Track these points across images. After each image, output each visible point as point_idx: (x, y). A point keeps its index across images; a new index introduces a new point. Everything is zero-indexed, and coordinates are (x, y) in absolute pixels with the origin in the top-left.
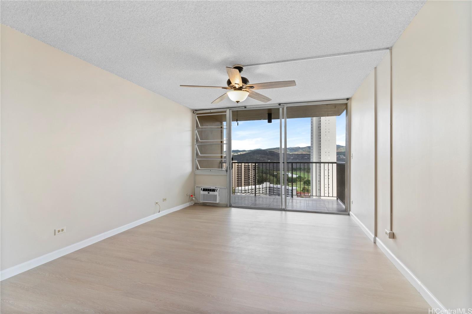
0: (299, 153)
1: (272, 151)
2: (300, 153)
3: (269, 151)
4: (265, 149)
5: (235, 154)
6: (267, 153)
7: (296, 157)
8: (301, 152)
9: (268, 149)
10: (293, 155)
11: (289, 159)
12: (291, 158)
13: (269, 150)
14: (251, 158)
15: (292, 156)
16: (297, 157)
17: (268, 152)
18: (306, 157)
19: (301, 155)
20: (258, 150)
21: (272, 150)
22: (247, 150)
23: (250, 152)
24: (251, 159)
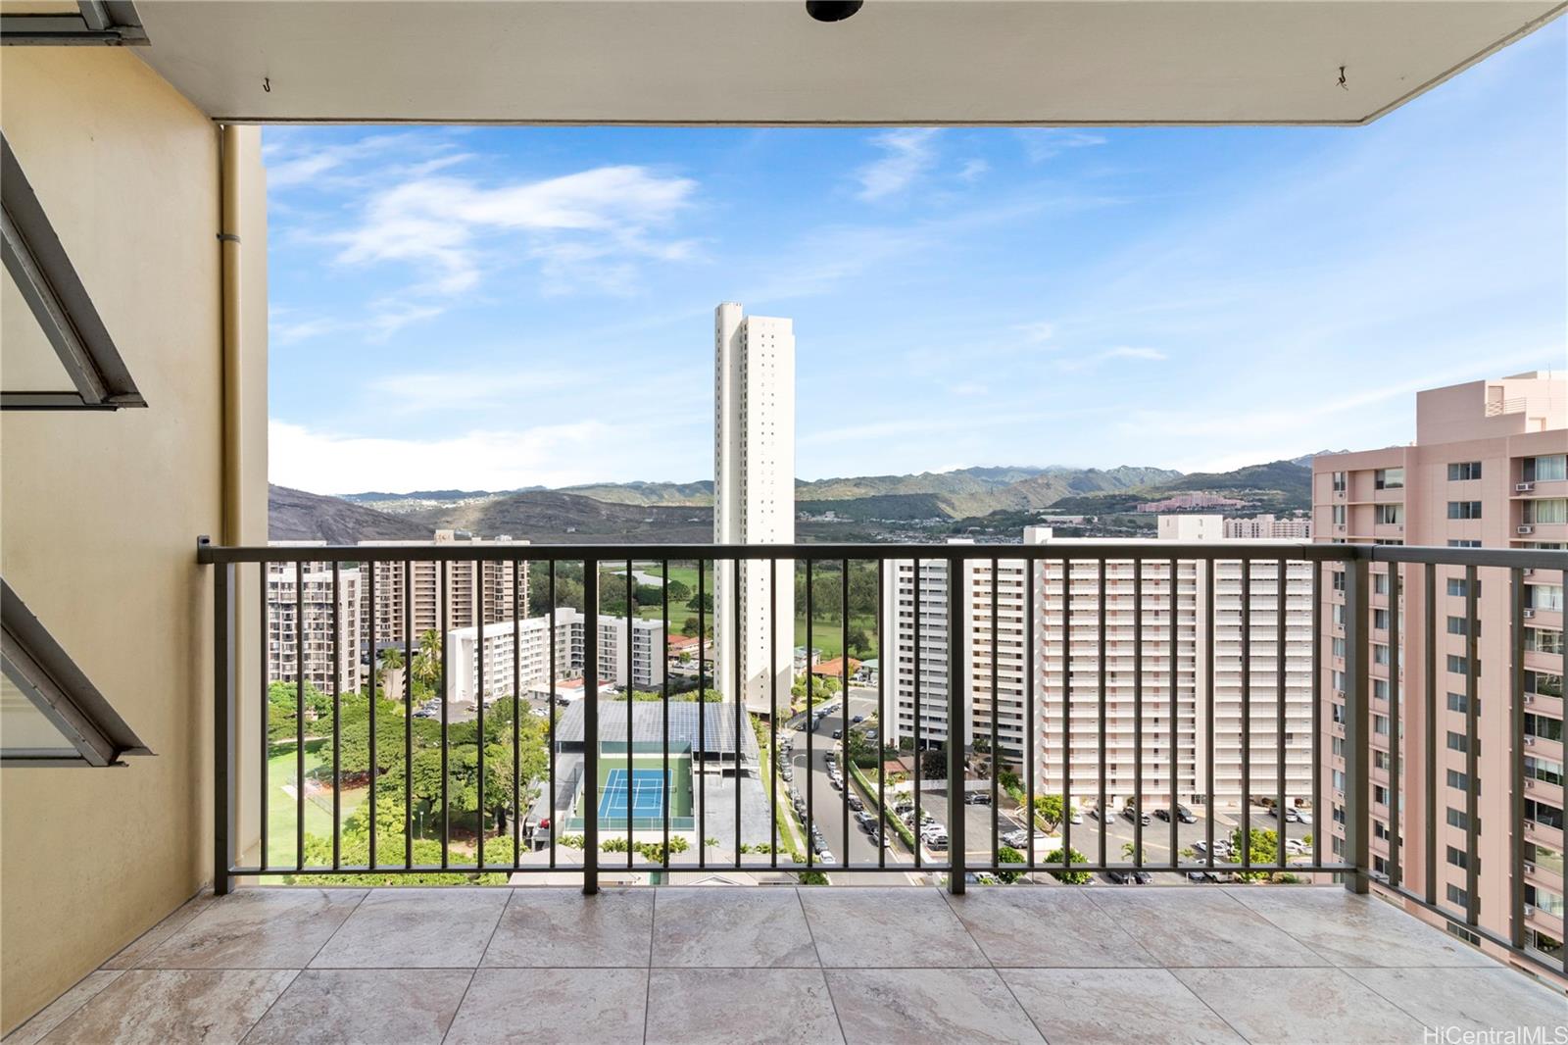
0: (672, 502)
1: (582, 497)
2: (678, 504)
3: (569, 495)
4: (559, 487)
5: (447, 506)
6: (564, 502)
7: (664, 517)
8: (679, 502)
9: (567, 489)
10: (655, 510)
11: (641, 522)
12: (647, 520)
13: (570, 493)
14: (506, 520)
15: (651, 514)
16: (667, 516)
17: (567, 498)
18: (696, 517)
19: (679, 512)
20: (531, 492)
21: (582, 493)
22: (490, 491)
23: (501, 498)
24: (508, 523)
